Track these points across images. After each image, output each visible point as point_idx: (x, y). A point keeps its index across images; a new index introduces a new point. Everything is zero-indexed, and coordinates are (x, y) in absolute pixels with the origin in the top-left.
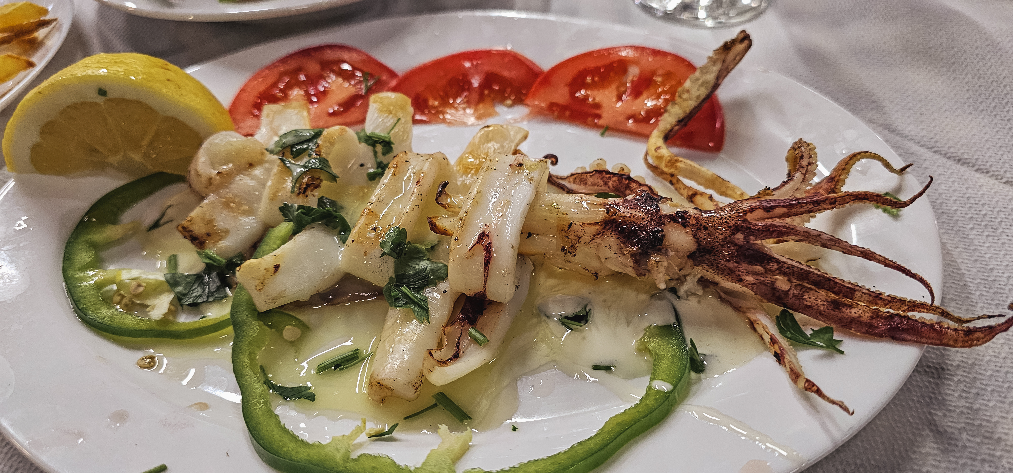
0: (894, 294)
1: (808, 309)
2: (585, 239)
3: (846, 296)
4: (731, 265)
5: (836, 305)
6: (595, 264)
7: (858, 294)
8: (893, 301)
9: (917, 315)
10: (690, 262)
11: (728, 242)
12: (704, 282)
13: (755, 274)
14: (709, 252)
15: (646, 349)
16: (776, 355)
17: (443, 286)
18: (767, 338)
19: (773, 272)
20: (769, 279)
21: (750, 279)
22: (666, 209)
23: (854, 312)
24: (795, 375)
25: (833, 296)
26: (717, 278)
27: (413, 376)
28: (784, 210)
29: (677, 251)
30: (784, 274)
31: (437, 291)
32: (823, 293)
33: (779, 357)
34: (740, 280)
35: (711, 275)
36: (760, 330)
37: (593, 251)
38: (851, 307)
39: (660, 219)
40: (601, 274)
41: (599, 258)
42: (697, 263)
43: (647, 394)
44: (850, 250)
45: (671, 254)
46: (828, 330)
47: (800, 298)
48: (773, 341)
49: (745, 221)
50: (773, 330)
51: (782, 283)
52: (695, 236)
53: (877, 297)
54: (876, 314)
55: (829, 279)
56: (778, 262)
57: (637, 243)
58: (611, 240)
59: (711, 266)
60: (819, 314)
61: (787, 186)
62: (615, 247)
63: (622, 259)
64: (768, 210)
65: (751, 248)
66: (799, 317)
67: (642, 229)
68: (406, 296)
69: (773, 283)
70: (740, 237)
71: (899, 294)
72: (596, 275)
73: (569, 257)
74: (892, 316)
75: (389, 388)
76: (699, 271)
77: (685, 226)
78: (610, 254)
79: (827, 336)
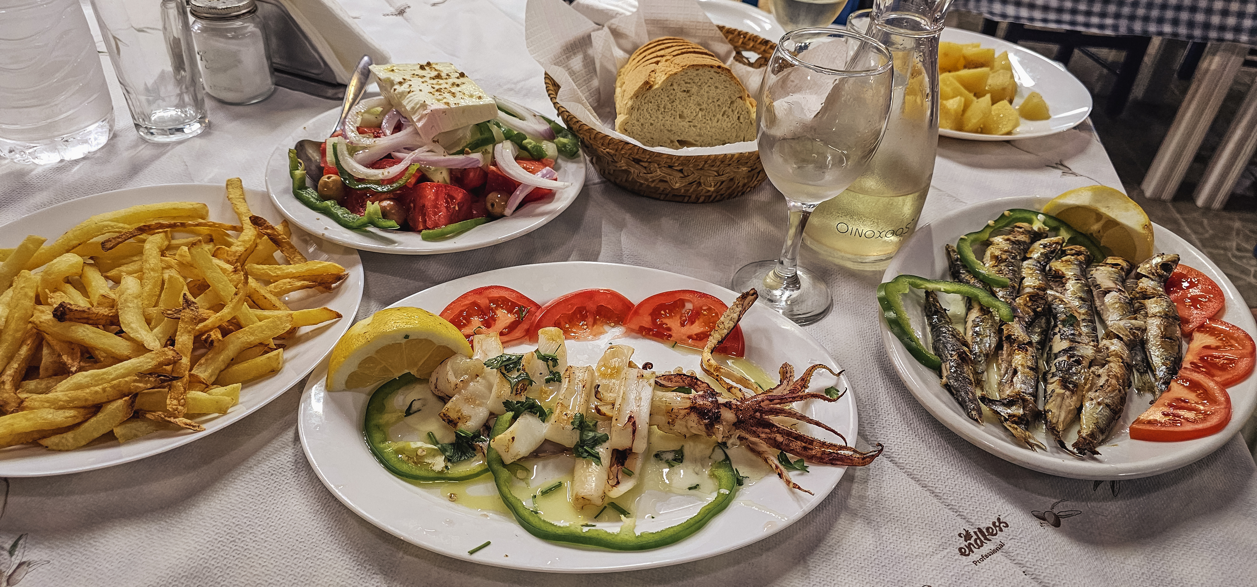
0: (831, 442)
1: (792, 451)
2: (680, 417)
3: (809, 444)
4: (754, 429)
5: (805, 448)
6: (684, 430)
7: (815, 443)
8: (831, 446)
9: (842, 452)
10: (734, 428)
11: (752, 417)
12: (740, 438)
13: (766, 433)
14: (743, 422)
15: (714, 474)
16: (779, 474)
17: (606, 445)
18: (774, 466)
19: (775, 433)
20: (773, 436)
21: (763, 435)
22: (721, 400)
23: (813, 452)
24: (788, 482)
25: (804, 444)
26: (747, 436)
27: (600, 493)
28: (779, 401)
29: (727, 422)
30: (780, 433)
31: (603, 448)
32: (799, 443)
33: (780, 475)
34: (759, 437)
35: (744, 434)
36: (770, 462)
37: (684, 423)
38: (812, 449)
39: (718, 405)
40: (687, 436)
41: (686, 427)
42: (737, 428)
43: (718, 496)
44: (811, 421)
45: (724, 423)
46: (801, 461)
47: (787, 445)
48: (777, 467)
49: (760, 406)
50: (777, 462)
51: (779, 438)
52: (736, 414)
53: (823, 444)
54: (824, 452)
55: (801, 436)
56: (777, 427)
57: (708, 419)
58: (694, 417)
59: (745, 430)
60: (796, 453)
61: (780, 388)
62: (696, 421)
63: (700, 427)
64: (771, 400)
65: (764, 420)
66: (789, 455)
67: (709, 411)
68: (586, 451)
69: (775, 438)
70: (758, 414)
71: (834, 443)
72: (685, 436)
73: (671, 426)
74: (831, 453)
75: (588, 500)
76: (738, 433)
77: (731, 409)
78: (694, 425)
79: (801, 464)
